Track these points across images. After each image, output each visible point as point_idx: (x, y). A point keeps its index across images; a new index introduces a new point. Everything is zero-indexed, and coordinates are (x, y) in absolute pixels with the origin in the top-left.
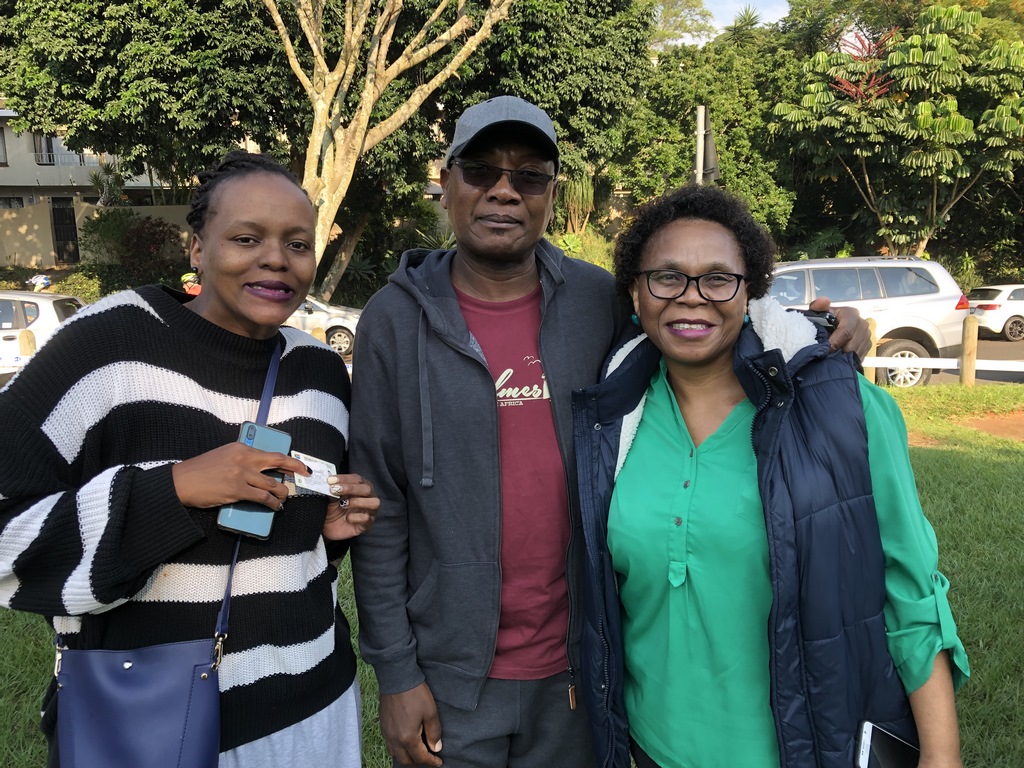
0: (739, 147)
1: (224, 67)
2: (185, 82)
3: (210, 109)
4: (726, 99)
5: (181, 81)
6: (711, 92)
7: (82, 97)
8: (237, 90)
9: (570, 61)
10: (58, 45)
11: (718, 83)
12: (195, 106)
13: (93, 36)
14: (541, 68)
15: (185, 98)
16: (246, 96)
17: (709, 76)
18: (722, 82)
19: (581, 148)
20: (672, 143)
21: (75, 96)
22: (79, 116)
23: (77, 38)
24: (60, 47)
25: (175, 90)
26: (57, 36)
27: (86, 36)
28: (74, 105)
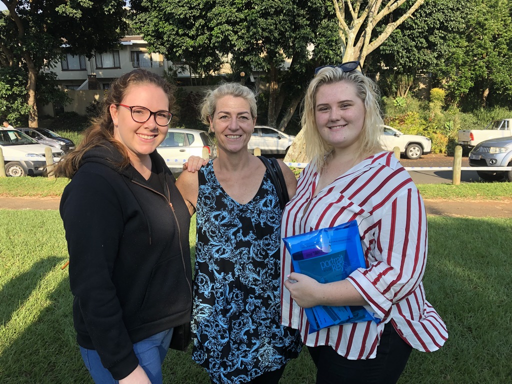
0: (501, 49)
1: (260, 18)
2: (241, 26)
3: (252, 39)
4: (494, 23)
5: (239, 25)
6: (486, 20)
7: (187, 35)
8: (266, 29)
9: (435, 6)
10: (180, 10)
11: (490, 14)
12: (244, 37)
13: (196, 6)
14: (420, 11)
15: (239, 34)
16: (271, 32)
17: (484, 11)
18: (491, 14)
19: (433, 52)
20: (461, 47)
21: (185, 35)
22: (185, 44)
23: (189, 7)
24: (181, 12)
25: (235, 30)
26: (180, 6)
27: (193, 6)
28: (183, 39)
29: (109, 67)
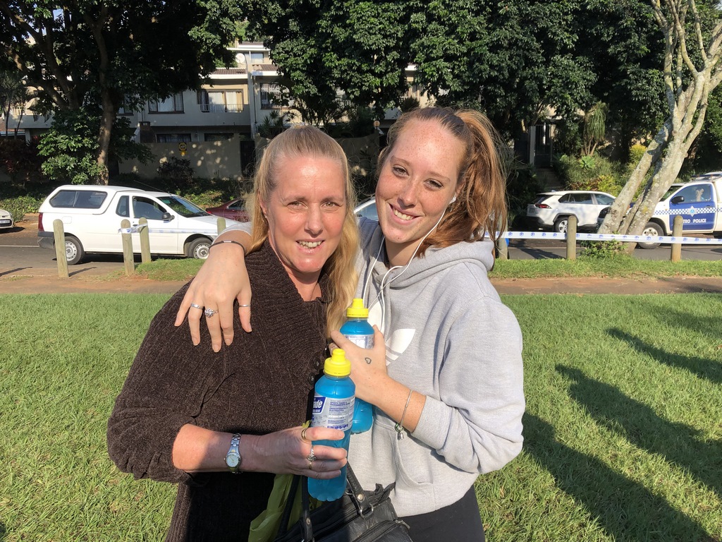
29: (166, 110)
